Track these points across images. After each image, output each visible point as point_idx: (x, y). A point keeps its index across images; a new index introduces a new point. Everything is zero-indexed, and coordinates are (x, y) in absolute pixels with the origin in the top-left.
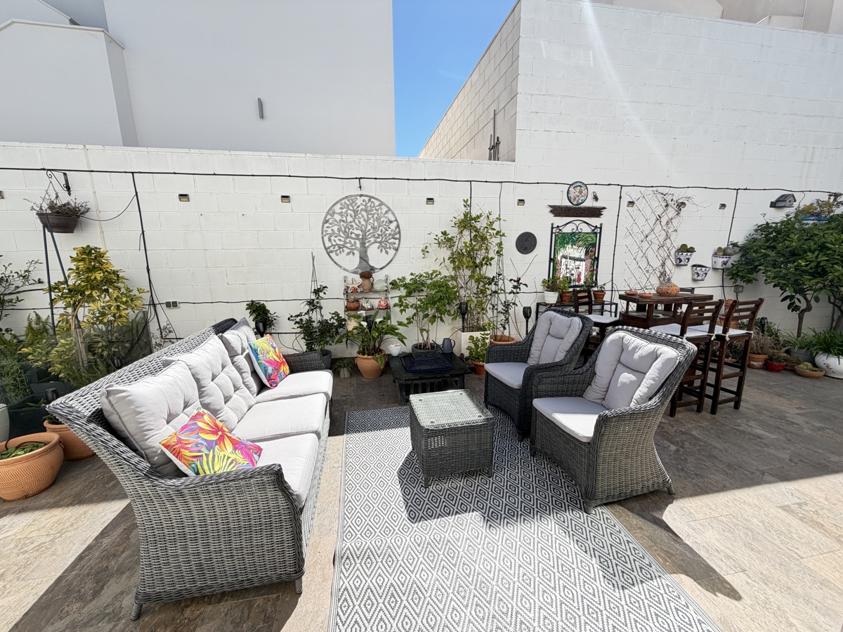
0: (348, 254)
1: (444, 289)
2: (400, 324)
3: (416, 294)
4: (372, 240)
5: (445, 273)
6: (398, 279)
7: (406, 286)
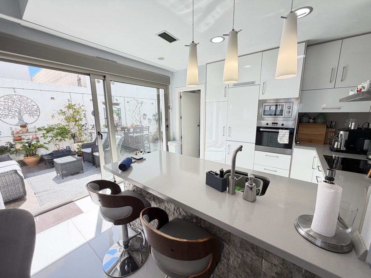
0: (11, 118)
1: (64, 129)
2: (45, 143)
3: (51, 132)
4: (25, 112)
5: (63, 124)
6: (41, 127)
7: (45, 129)
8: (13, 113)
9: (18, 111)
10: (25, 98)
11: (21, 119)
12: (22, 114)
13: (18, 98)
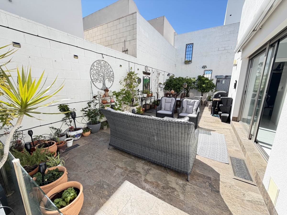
0: (99, 82)
4: (106, 77)
8: (101, 77)
9: (103, 76)
10: (107, 64)
11: (104, 84)
12: (105, 79)
13: (104, 64)
